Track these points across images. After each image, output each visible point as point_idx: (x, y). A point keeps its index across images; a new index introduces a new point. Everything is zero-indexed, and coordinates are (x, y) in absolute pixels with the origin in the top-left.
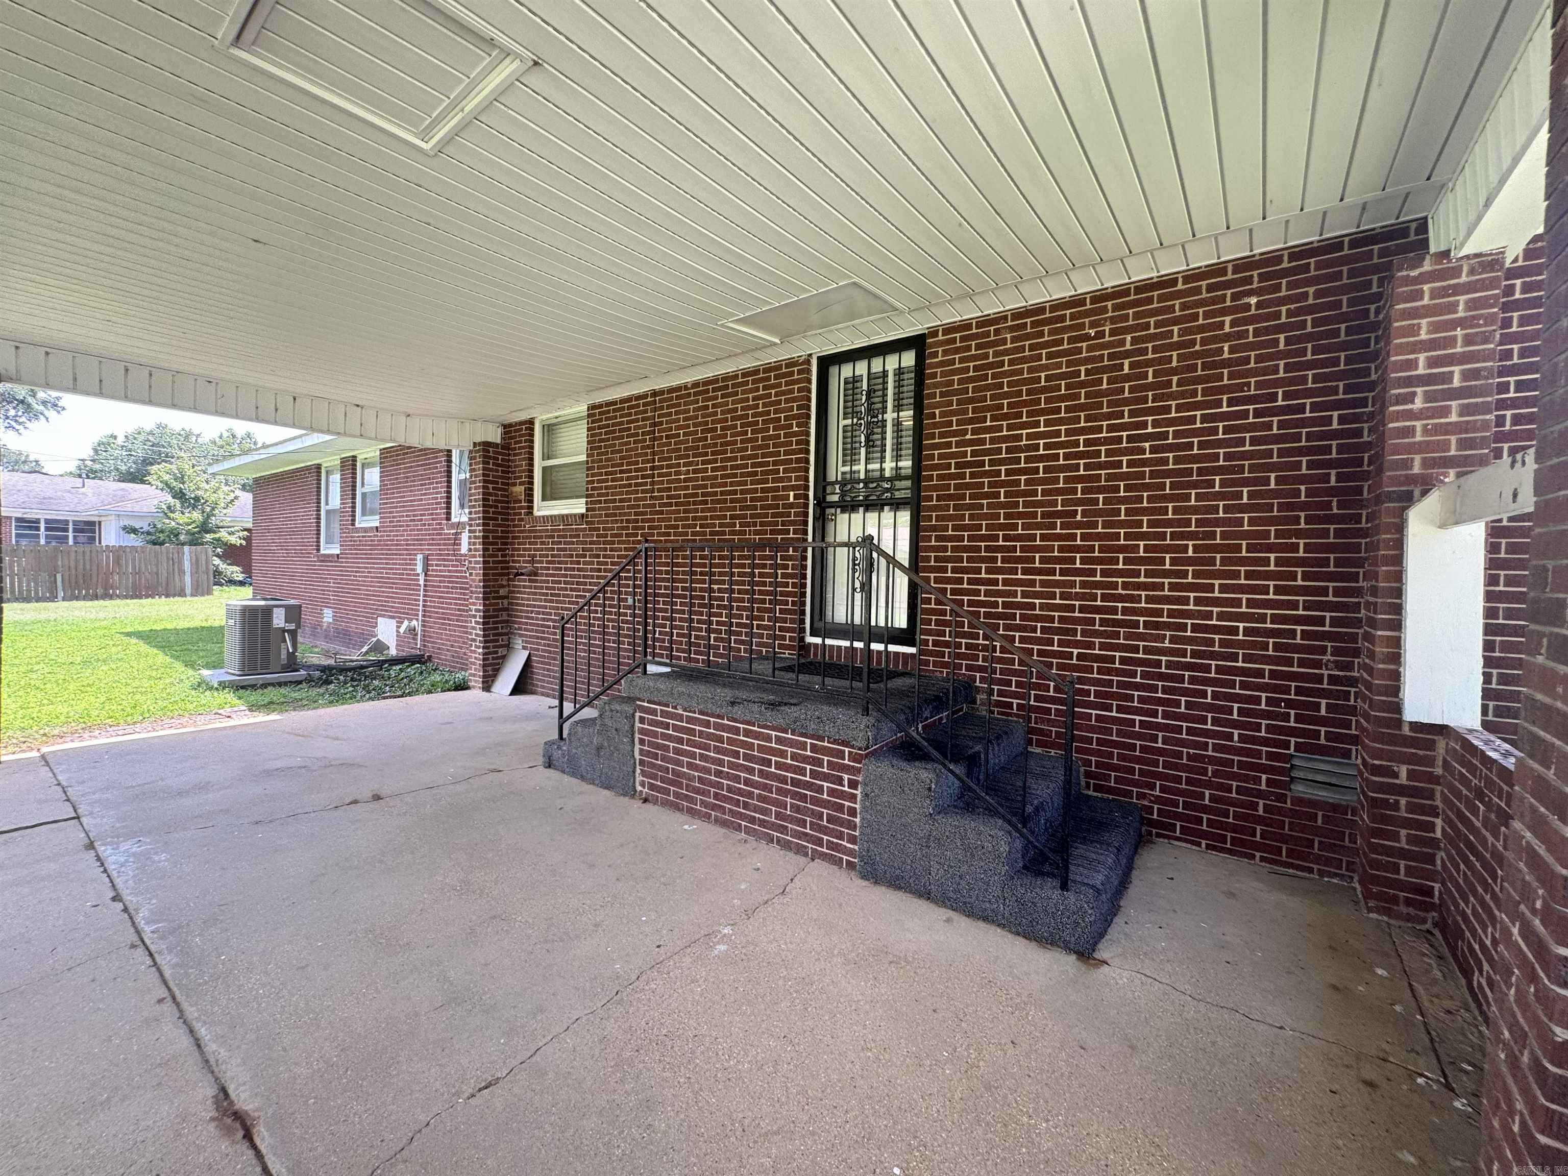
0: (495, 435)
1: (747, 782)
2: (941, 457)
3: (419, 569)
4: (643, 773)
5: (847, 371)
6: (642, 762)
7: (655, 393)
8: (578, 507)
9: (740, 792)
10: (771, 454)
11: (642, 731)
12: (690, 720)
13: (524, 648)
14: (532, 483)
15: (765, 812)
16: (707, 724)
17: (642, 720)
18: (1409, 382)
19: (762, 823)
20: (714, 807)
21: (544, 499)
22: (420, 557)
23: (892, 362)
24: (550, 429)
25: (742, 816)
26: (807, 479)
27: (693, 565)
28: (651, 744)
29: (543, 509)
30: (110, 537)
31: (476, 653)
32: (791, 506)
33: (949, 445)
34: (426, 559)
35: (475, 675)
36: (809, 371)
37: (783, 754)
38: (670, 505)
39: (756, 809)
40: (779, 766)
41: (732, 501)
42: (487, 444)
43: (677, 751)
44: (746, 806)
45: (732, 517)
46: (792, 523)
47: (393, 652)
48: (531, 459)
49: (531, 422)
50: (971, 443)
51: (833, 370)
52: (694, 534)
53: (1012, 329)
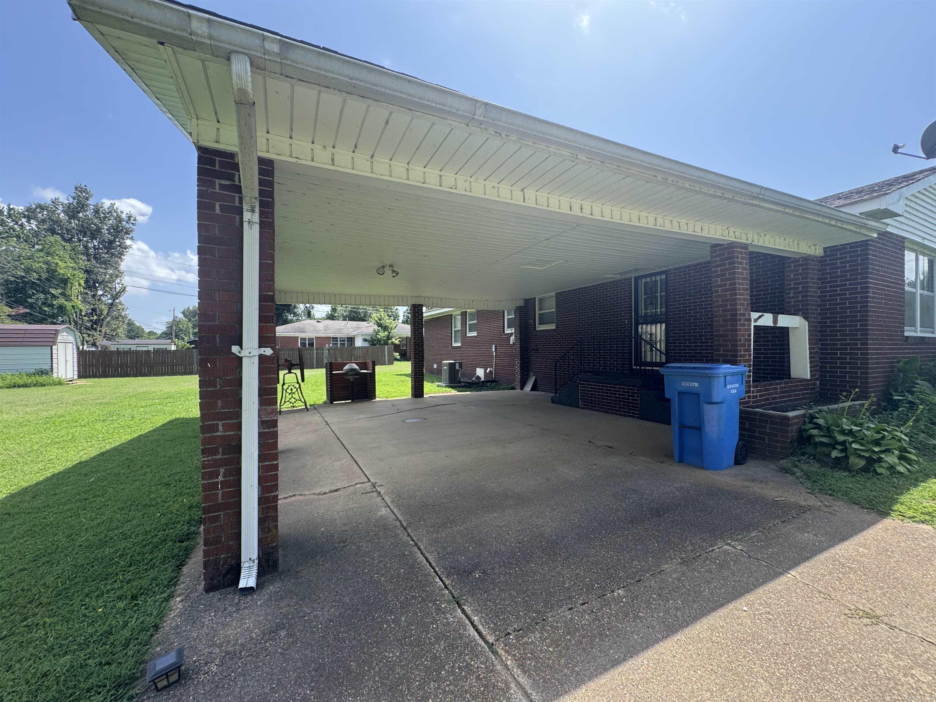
0: (522, 304)
1: (611, 400)
2: (673, 308)
3: (494, 350)
4: (582, 401)
5: (644, 280)
6: (581, 399)
7: (579, 289)
8: (553, 327)
9: (609, 403)
10: (619, 308)
11: (581, 390)
12: (594, 385)
13: (534, 375)
14: (535, 319)
15: (616, 407)
16: (599, 386)
17: (581, 387)
18: (790, 289)
19: (615, 410)
20: (602, 408)
21: (540, 324)
22: (494, 346)
23: (658, 278)
24: (541, 300)
25: (609, 409)
26: (632, 316)
27: (594, 345)
28: (584, 393)
29: (540, 328)
30: (359, 343)
31: (518, 377)
32: (626, 324)
33: (675, 305)
34: (496, 347)
35: (517, 384)
36: (631, 281)
37: (620, 391)
38: (585, 325)
39: (613, 407)
40: (619, 395)
41: (607, 323)
42: (520, 307)
43: (591, 394)
44: (610, 406)
45: (607, 329)
46: (627, 330)
47: (483, 379)
48: (535, 311)
49: (535, 298)
50: (682, 304)
51: (639, 281)
52: (594, 334)
53: (693, 269)
